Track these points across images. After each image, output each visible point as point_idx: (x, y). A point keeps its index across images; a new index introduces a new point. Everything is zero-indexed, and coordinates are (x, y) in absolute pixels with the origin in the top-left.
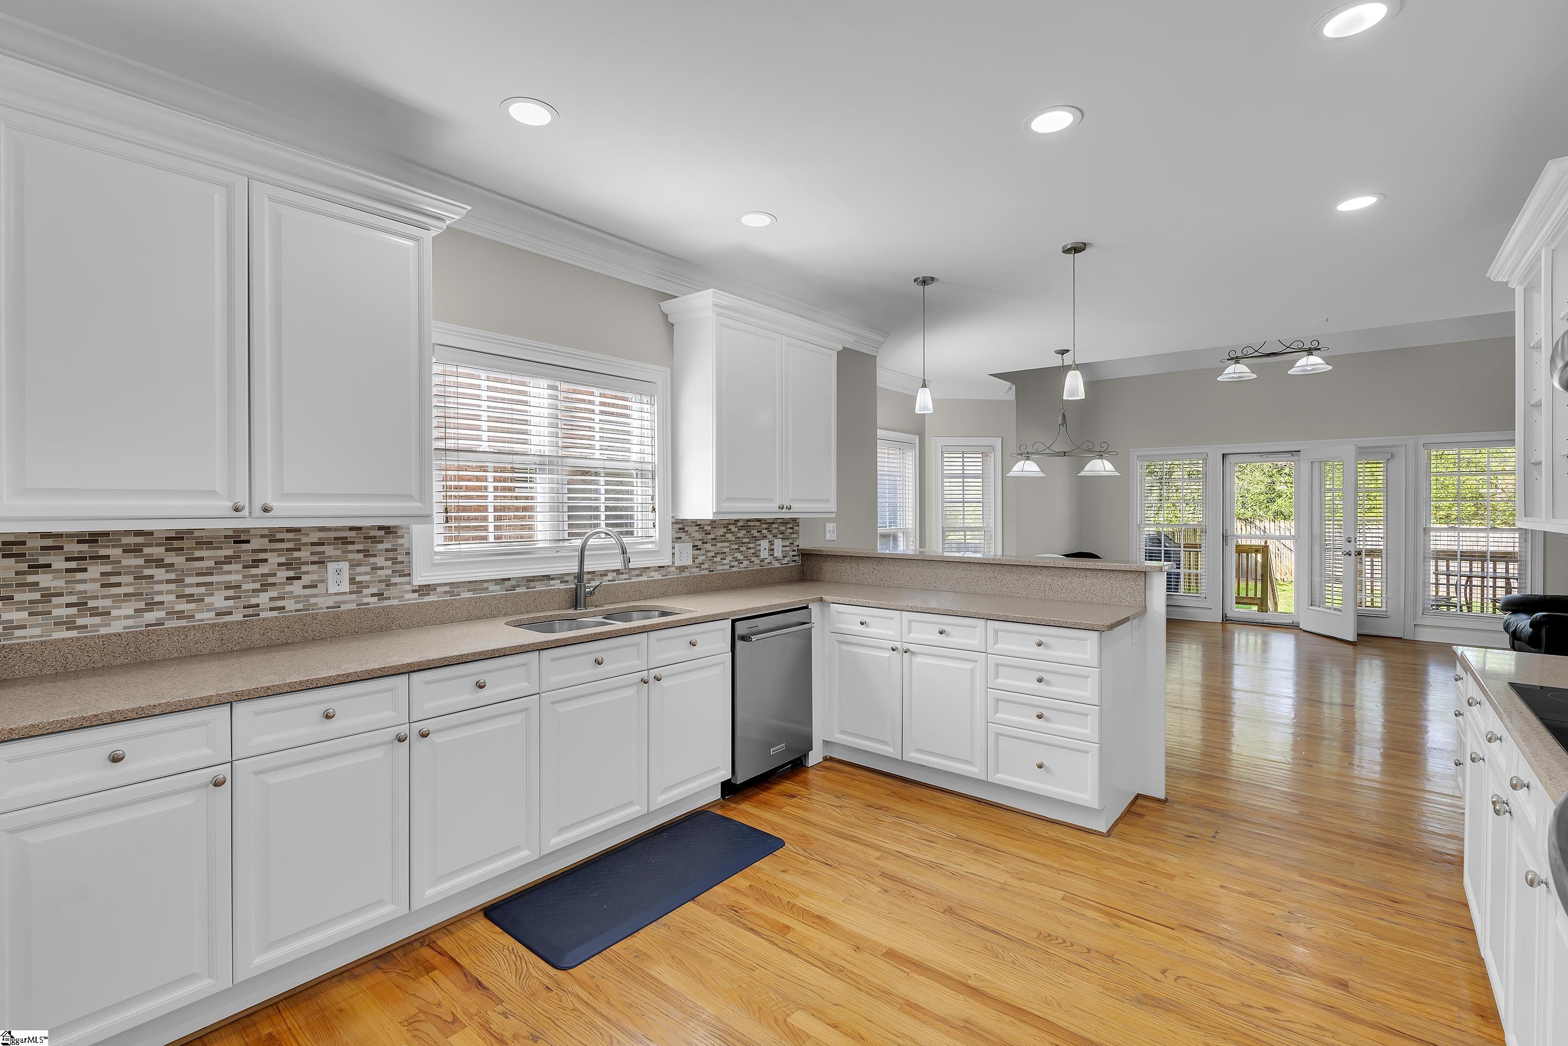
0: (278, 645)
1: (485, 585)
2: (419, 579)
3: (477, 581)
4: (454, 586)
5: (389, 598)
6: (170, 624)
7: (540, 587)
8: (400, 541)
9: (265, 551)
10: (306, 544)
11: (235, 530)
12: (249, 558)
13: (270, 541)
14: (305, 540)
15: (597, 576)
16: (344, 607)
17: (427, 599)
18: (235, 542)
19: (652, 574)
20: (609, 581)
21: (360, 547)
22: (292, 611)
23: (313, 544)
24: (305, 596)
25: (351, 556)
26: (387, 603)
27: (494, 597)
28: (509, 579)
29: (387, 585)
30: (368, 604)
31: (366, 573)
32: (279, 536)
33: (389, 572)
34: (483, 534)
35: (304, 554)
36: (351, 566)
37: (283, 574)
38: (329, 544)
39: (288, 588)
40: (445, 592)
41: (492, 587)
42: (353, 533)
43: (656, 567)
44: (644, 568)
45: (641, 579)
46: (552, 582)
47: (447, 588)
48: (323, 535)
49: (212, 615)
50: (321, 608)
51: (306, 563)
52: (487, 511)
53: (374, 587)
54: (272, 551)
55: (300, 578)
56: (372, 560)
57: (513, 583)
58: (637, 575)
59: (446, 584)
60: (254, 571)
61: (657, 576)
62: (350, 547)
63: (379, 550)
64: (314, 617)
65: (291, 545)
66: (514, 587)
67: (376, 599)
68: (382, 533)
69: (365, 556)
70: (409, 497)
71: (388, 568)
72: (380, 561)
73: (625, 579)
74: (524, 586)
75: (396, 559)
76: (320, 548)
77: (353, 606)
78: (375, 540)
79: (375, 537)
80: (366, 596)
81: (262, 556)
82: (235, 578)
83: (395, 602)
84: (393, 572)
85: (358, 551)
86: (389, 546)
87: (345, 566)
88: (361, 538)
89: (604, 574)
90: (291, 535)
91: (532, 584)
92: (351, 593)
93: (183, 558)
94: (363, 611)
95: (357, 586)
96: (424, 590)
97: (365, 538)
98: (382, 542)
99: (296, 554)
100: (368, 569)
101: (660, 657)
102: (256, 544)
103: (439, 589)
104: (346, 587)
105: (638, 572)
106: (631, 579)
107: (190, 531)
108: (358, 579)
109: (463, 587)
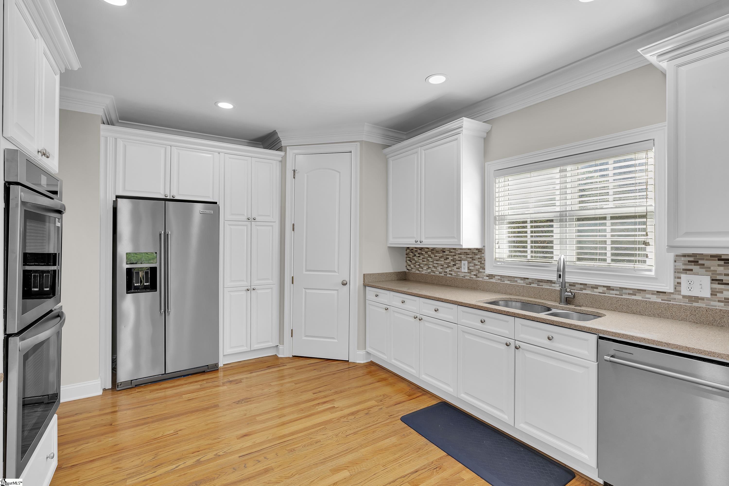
0: (449, 286)
1: (516, 279)
2: (488, 271)
3: (512, 277)
4: (502, 277)
5: (479, 277)
6: (432, 274)
7: (546, 286)
8: (483, 255)
9: (448, 255)
10: (457, 254)
11: (443, 248)
12: (445, 257)
13: (450, 252)
14: (457, 252)
15: (589, 287)
16: (466, 277)
17: (491, 280)
18: (443, 252)
19: (648, 296)
20: (599, 293)
21: (471, 256)
22: (454, 276)
23: (459, 254)
24: (457, 271)
25: (468, 259)
26: (478, 279)
27: (518, 286)
28: (528, 279)
29: (479, 272)
30: (473, 278)
31: (472, 266)
32: (451, 251)
33: (479, 267)
34: (526, 254)
35: (456, 257)
36: (468, 263)
37: (452, 263)
38: (463, 254)
39: (453, 268)
40: (498, 279)
41: (519, 281)
42: (469, 251)
43: (655, 291)
44: (638, 290)
45: (634, 297)
46: (553, 285)
47: (499, 277)
48: (461, 251)
49: (438, 273)
50: (460, 277)
51: (457, 260)
52: (527, 243)
53: (474, 272)
54: (450, 255)
55: (455, 265)
56: (474, 261)
57: (530, 281)
58: (629, 294)
59: (499, 276)
60: (446, 261)
61: (654, 299)
62: (468, 256)
63: (476, 258)
64: (457, 279)
65: (453, 254)
66: (530, 283)
67: (475, 277)
68: (477, 251)
69: (472, 260)
70: (454, 237)
71: (479, 265)
72: (476, 262)
73: (616, 294)
74: (536, 283)
75: (481, 262)
76: (460, 256)
77: (468, 278)
78: (475, 254)
79: (475, 253)
80: (472, 275)
81: (448, 257)
82: (442, 263)
83: (481, 279)
84: (481, 267)
85: (470, 258)
86: (479, 257)
87: (466, 262)
88: (471, 253)
89: (596, 287)
90: (453, 251)
91: (541, 284)
92: (468, 273)
93: (434, 256)
94: (471, 280)
95: (470, 271)
96: (491, 276)
97: (472, 253)
98: (477, 255)
99: (455, 257)
100: (473, 265)
101: (522, 336)
102: (447, 253)
103: (496, 277)
104: (466, 270)
105: (631, 292)
106: (622, 295)
107: (435, 248)
108: (470, 268)
109: (506, 278)
